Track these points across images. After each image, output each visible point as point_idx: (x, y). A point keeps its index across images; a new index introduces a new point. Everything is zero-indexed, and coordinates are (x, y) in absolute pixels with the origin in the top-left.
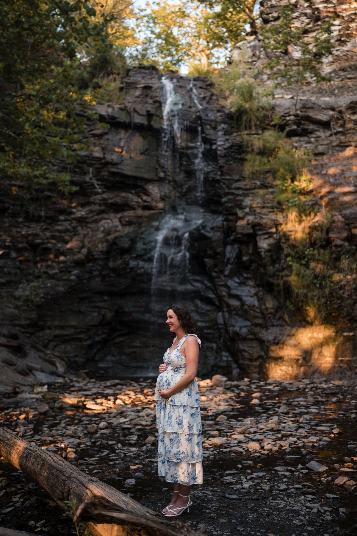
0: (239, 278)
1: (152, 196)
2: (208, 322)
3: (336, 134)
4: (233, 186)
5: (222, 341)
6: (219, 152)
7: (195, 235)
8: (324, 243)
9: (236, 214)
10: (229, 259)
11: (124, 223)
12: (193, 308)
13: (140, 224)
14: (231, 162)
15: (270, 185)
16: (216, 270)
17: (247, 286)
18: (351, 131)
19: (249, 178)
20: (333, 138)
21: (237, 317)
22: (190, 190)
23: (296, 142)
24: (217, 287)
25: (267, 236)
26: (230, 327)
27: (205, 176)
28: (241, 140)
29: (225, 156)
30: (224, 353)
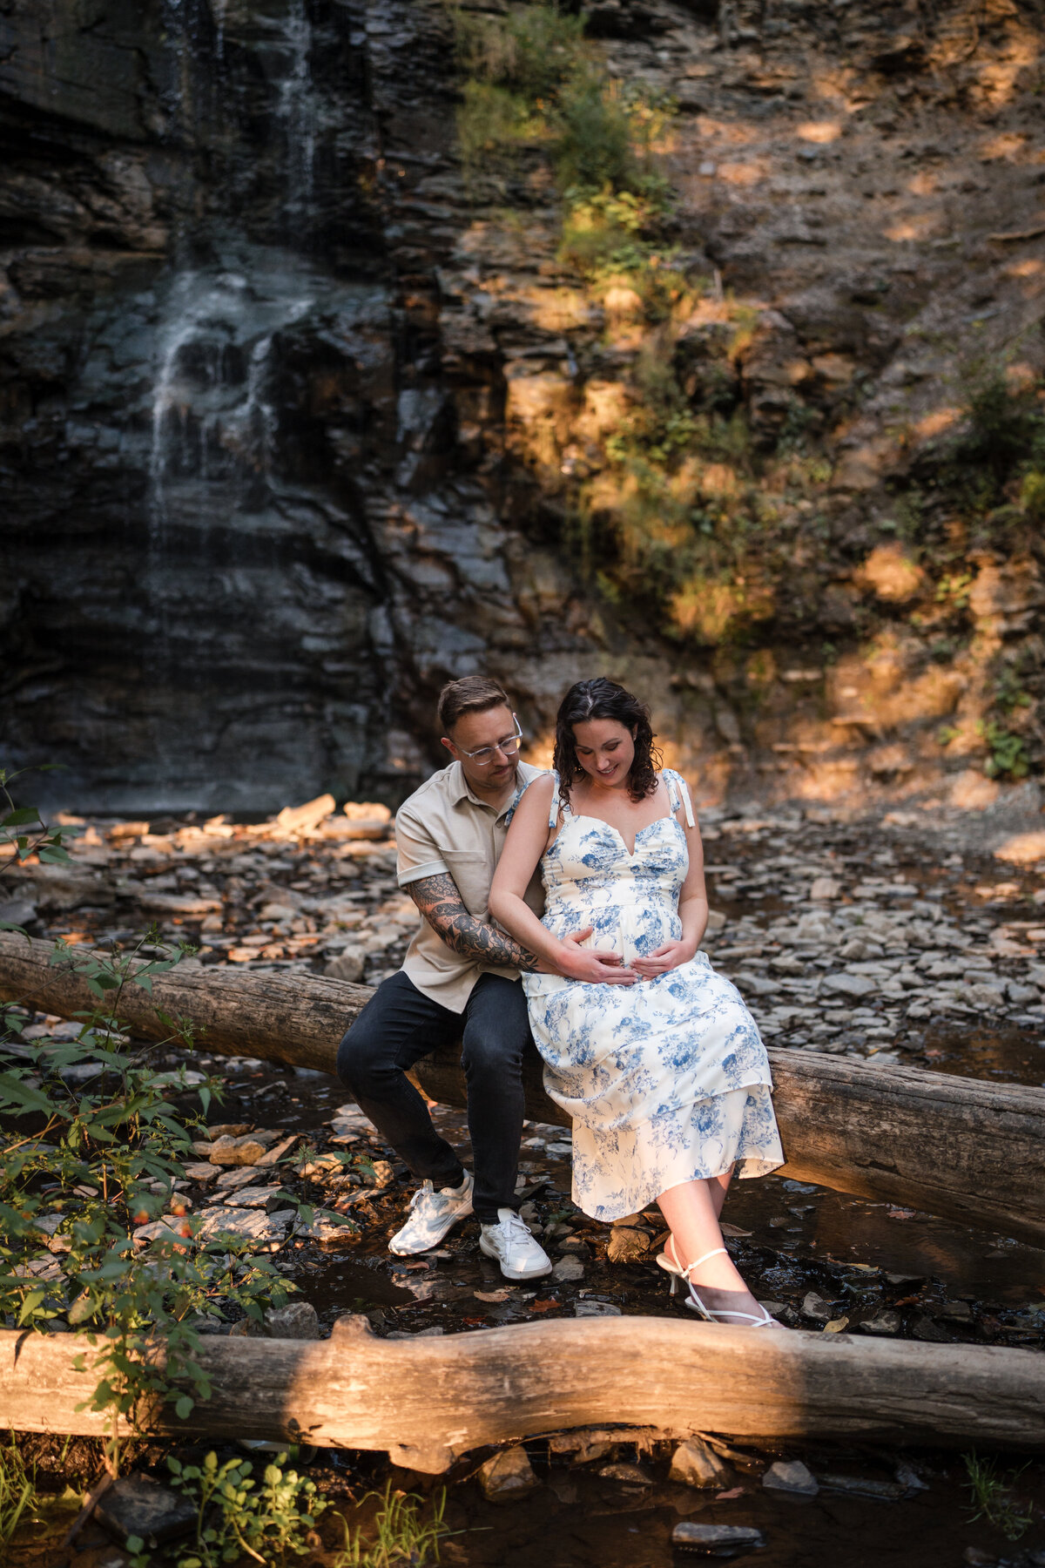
0: (443, 498)
1: (125, 199)
2: (339, 637)
3: (736, 44)
4: (419, 190)
5: (386, 698)
6: (376, 61)
7: (296, 347)
8: (729, 396)
9: (433, 285)
10: (410, 435)
11: (28, 288)
12: (286, 592)
13: (87, 296)
14: (415, 103)
15: (538, 195)
16: (371, 467)
17: (470, 523)
18: (779, 42)
19: (473, 165)
20: (726, 58)
21: (440, 624)
22: (263, 188)
23: (613, 58)
24: (372, 523)
25: (537, 365)
26: (421, 651)
27: (320, 141)
28: (447, 27)
29: (394, 78)
30: (397, 736)
